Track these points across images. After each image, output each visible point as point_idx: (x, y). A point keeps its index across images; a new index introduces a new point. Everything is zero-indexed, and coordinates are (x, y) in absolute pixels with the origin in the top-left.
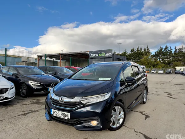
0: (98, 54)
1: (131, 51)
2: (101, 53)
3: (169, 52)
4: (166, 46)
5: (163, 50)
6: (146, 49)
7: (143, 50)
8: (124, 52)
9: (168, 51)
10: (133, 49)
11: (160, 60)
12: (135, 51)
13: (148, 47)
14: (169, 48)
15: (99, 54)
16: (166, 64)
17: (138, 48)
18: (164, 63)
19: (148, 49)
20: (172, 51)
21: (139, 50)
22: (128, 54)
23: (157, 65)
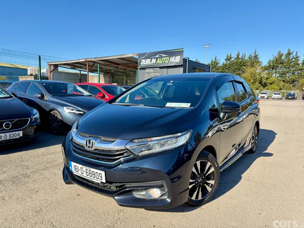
0: (155, 58)
1: (226, 59)
2: (162, 57)
3: (293, 62)
4: (289, 50)
5: (283, 57)
6: (253, 56)
7: (247, 58)
8: (214, 60)
9: (292, 59)
10: (229, 55)
11: (278, 75)
12: (233, 59)
13: (255, 53)
14: (294, 54)
15: (157, 58)
16: (288, 82)
17: (239, 54)
18: (284, 81)
19: (256, 57)
20: (298, 60)
21: (240, 57)
22: (220, 65)
23: (271, 84)
